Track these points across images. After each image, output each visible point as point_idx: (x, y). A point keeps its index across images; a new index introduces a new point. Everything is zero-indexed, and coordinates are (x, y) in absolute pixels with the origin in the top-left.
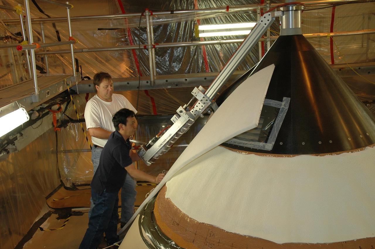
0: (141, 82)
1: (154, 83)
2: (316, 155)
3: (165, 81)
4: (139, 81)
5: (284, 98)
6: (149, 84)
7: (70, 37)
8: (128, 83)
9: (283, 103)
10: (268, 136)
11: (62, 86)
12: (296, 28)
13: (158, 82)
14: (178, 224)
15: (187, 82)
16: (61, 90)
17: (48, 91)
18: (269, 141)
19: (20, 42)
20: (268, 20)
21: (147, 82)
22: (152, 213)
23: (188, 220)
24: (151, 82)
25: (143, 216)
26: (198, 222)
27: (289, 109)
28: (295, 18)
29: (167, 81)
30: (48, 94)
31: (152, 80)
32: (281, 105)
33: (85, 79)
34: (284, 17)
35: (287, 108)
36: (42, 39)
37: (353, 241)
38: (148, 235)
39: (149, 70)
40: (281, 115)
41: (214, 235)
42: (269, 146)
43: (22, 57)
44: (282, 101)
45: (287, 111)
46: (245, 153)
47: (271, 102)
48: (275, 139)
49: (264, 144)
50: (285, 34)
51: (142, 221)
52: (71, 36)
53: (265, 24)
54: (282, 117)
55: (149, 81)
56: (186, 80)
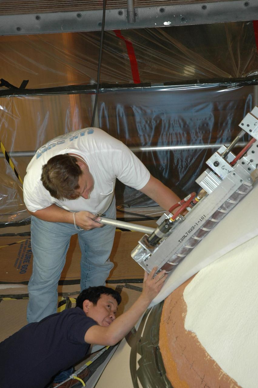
0: (107, 12)
1: (135, 15)
3: (159, 8)
4: (104, 11)
6: (124, 16)
8: (79, 15)
15: (205, 12)
21: (120, 13)
22: (157, 349)
25: (139, 357)
31: (131, 8)
51: (138, 367)
55: (123, 10)
56: (204, 7)
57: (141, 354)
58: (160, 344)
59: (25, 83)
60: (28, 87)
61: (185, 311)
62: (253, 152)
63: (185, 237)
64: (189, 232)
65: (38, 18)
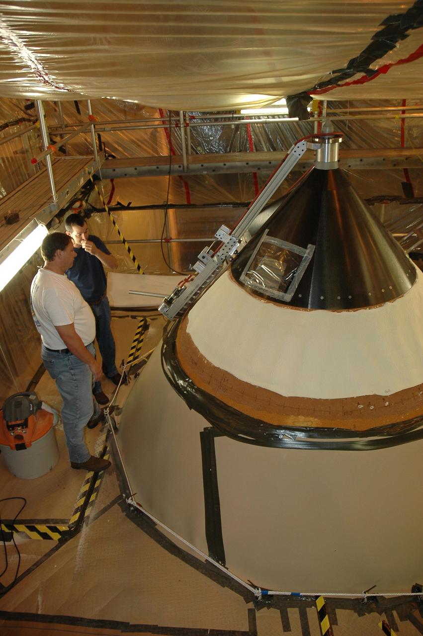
0: (172, 166)
1: (188, 168)
2: (333, 311)
3: (200, 165)
4: (170, 165)
5: (309, 245)
6: (181, 168)
7: (90, 116)
8: (158, 168)
9: (307, 251)
10: (288, 286)
11: (82, 178)
12: (332, 162)
13: (192, 166)
14: (196, 364)
15: (225, 167)
16: (82, 182)
17: (68, 190)
18: (288, 291)
19: (34, 123)
20: (303, 150)
21: (180, 167)
22: (175, 342)
23: (206, 362)
24: (184, 166)
25: (165, 346)
26: (214, 366)
27: (312, 258)
28: (331, 151)
29: (202, 166)
30: (68, 194)
31: (185, 164)
32: (305, 253)
33: (110, 158)
34: (319, 150)
35: (311, 257)
36: (59, 109)
37: (352, 398)
38: (168, 368)
39: (182, 150)
40: (304, 264)
41: (228, 380)
42: (288, 297)
43: (37, 139)
44: (306, 248)
45: (310, 260)
46: (264, 301)
47: (296, 248)
48: (295, 290)
49: (283, 293)
50: (319, 168)
51: (164, 351)
52: (91, 114)
53: (299, 155)
54: (304, 265)
55: (181, 165)
56: (225, 165)
57: (167, 345)
58: (177, 340)
59: (130, 203)
60: (131, 206)
61: (188, 323)
62: (223, 250)
63: (188, 297)
64: (190, 294)
65: (136, 169)
